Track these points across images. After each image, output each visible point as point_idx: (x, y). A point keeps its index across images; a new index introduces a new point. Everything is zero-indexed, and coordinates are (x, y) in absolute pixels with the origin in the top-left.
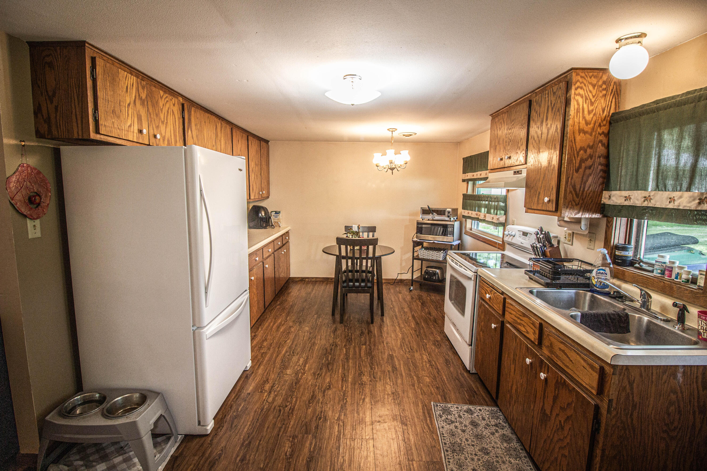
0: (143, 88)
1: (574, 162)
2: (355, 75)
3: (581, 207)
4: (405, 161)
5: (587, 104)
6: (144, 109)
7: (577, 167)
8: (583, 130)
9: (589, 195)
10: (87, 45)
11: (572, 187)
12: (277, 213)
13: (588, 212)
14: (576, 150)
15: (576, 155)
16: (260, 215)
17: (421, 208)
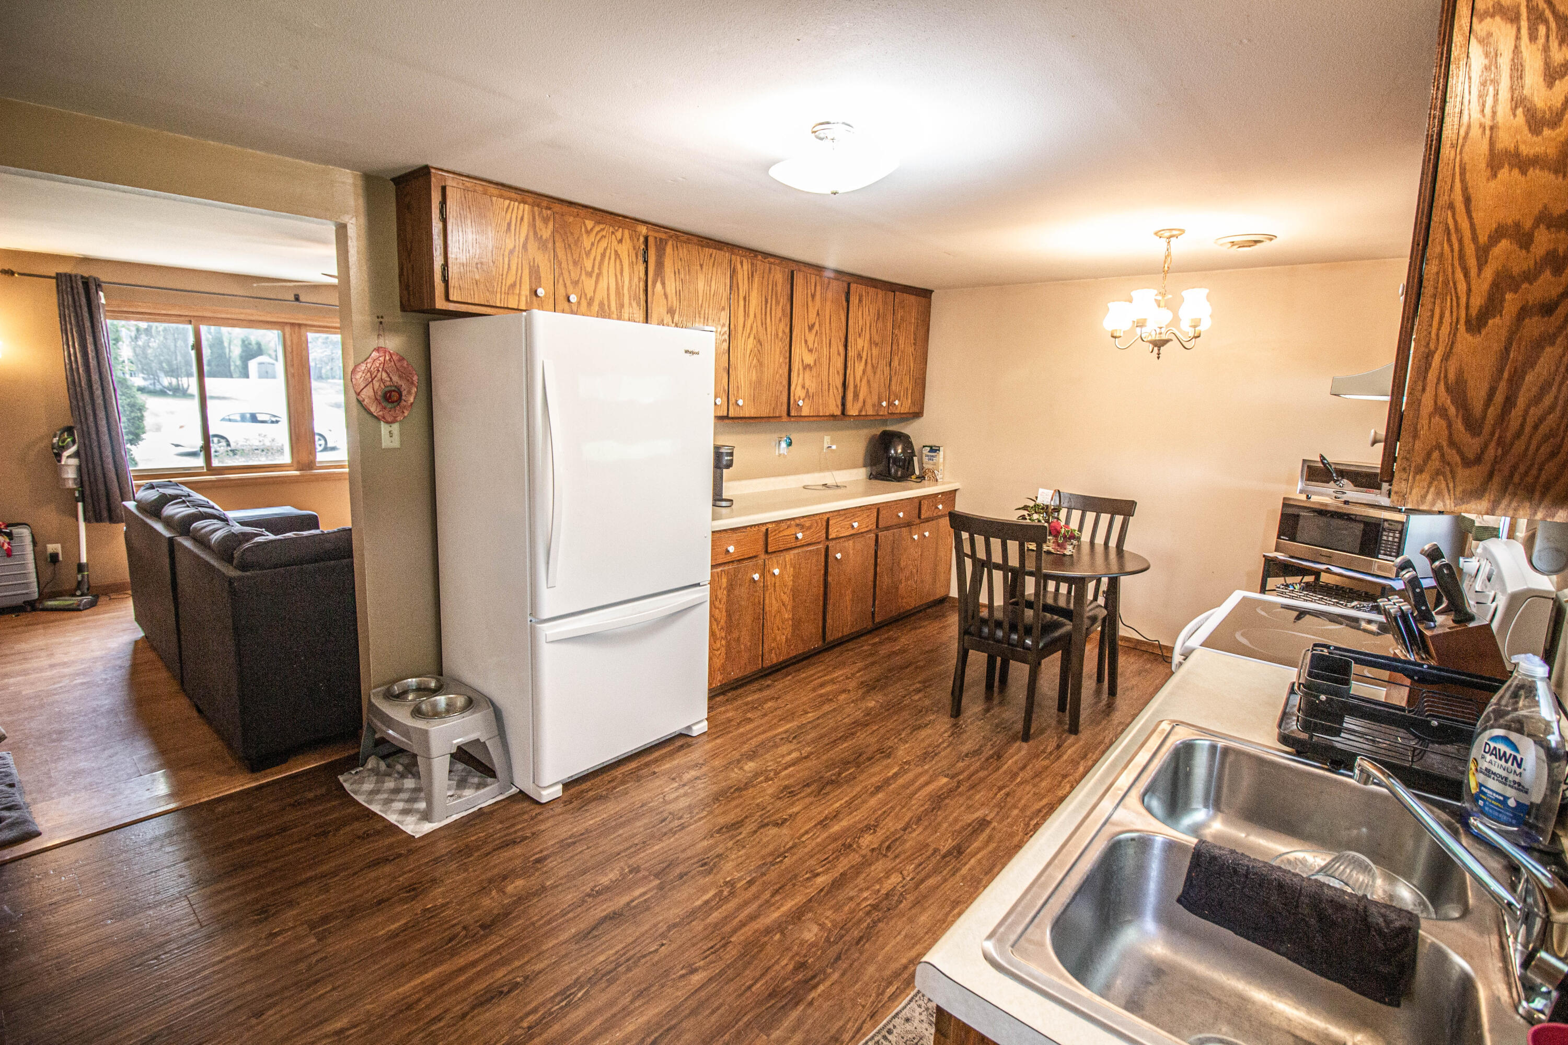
0: (546, 220)
1: (1462, 287)
2: (828, 123)
3: (1491, 475)
4: (1193, 320)
5: (1541, 40)
6: (547, 256)
7: (1474, 312)
8: (1517, 154)
9: (1536, 427)
10: (433, 171)
11: (1448, 389)
12: (934, 449)
13: (1530, 499)
14: (1475, 238)
15: (1472, 262)
16: (893, 452)
17: (1304, 461)
